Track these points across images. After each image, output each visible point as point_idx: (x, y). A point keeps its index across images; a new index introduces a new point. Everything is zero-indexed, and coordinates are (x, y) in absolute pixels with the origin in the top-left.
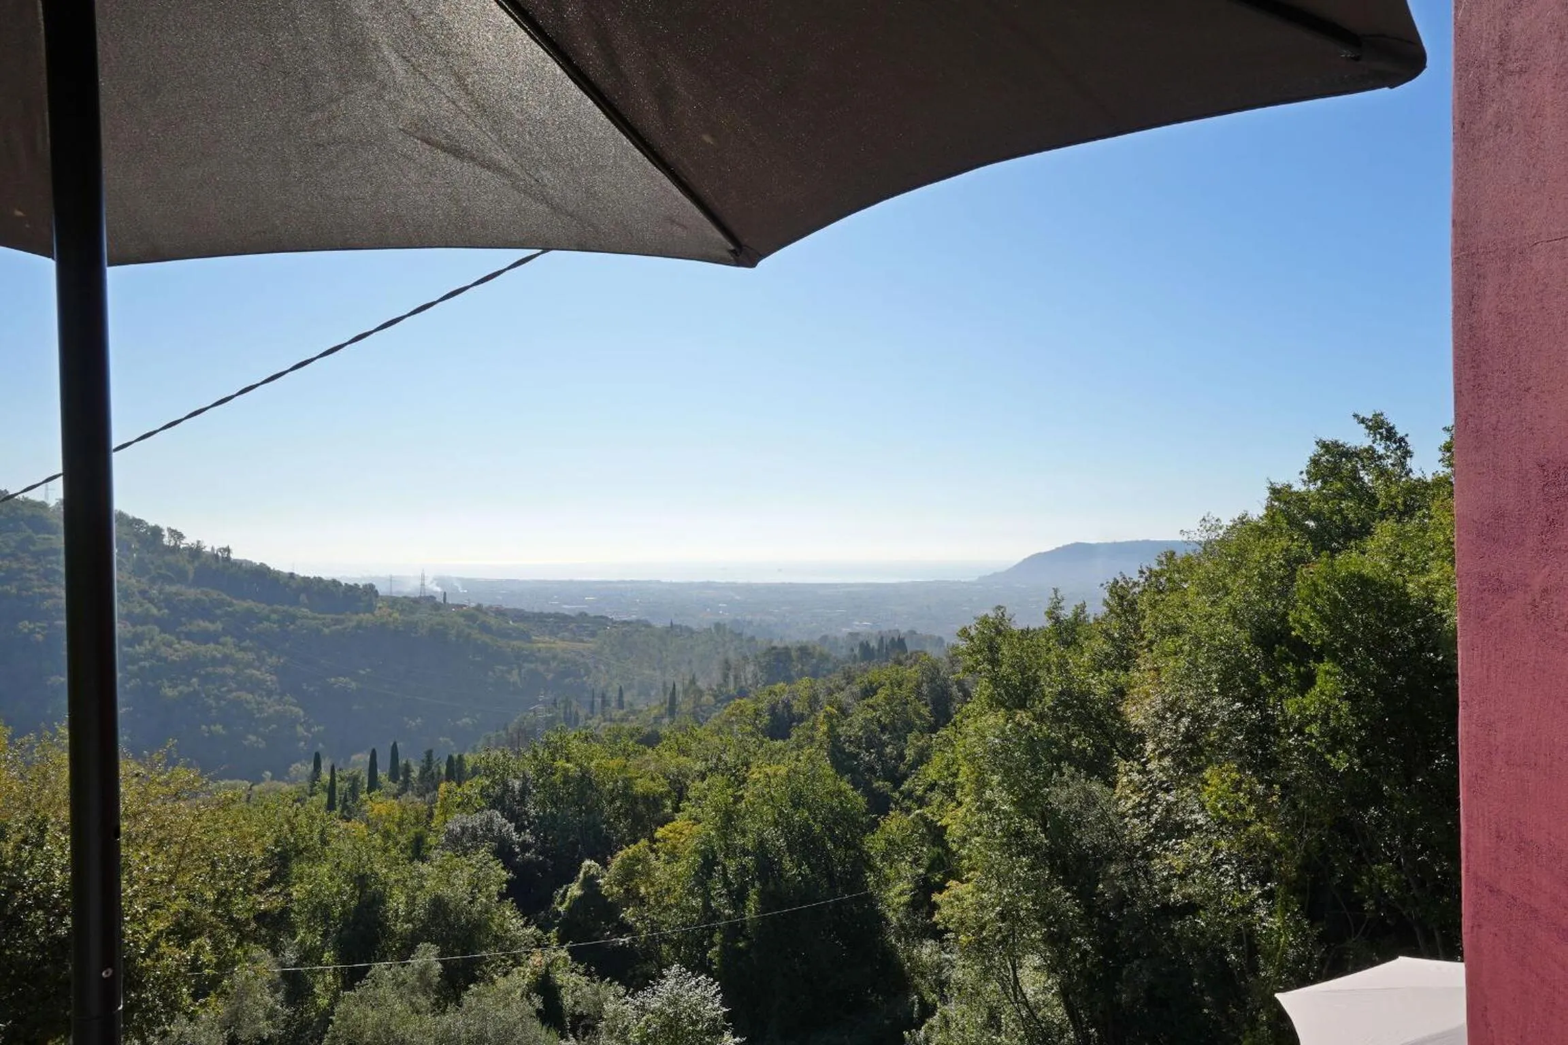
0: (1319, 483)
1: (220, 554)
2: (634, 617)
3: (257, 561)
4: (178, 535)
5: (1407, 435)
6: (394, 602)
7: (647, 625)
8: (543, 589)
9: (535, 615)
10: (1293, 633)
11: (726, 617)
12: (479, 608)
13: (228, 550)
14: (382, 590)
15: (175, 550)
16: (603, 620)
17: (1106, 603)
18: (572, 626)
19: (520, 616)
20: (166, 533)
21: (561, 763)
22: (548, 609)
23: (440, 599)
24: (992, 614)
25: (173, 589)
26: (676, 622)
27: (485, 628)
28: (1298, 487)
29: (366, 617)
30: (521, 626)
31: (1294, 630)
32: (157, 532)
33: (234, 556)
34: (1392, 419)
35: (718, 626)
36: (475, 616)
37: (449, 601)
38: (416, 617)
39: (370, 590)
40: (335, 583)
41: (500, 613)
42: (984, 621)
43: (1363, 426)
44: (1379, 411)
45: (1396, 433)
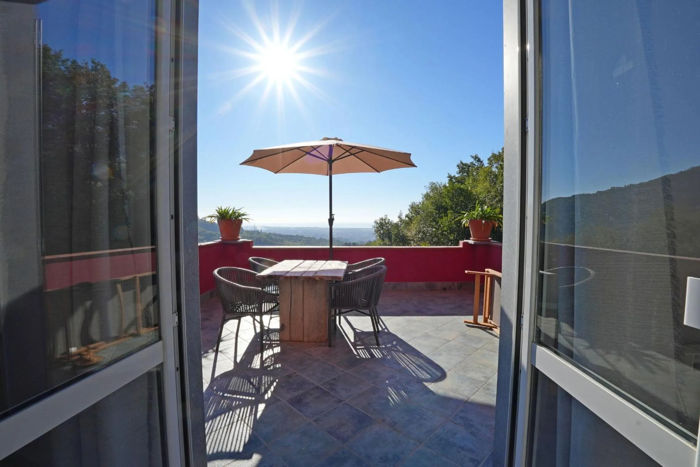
0: (461, 173)
1: (203, 219)
2: (311, 237)
5: (483, 160)
6: (247, 232)
8: (287, 229)
9: (285, 235)
12: (270, 233)
16: (302, 237)
17: (409, 210)
18: (295, 238)
19: (281, 236)
22: (289, 234)
23: (260, 231)
24: (384, 218)
26: (322, 238)
28: (457, 176)
30: (281, 238)
34: (479, 156)
36: (269, 235)
37: (262, 232)
38: (253, 235)
41: (275, 235)
42: (382, 219)
43: (472, 158)
44: (476, 154)
45: (480, 160)
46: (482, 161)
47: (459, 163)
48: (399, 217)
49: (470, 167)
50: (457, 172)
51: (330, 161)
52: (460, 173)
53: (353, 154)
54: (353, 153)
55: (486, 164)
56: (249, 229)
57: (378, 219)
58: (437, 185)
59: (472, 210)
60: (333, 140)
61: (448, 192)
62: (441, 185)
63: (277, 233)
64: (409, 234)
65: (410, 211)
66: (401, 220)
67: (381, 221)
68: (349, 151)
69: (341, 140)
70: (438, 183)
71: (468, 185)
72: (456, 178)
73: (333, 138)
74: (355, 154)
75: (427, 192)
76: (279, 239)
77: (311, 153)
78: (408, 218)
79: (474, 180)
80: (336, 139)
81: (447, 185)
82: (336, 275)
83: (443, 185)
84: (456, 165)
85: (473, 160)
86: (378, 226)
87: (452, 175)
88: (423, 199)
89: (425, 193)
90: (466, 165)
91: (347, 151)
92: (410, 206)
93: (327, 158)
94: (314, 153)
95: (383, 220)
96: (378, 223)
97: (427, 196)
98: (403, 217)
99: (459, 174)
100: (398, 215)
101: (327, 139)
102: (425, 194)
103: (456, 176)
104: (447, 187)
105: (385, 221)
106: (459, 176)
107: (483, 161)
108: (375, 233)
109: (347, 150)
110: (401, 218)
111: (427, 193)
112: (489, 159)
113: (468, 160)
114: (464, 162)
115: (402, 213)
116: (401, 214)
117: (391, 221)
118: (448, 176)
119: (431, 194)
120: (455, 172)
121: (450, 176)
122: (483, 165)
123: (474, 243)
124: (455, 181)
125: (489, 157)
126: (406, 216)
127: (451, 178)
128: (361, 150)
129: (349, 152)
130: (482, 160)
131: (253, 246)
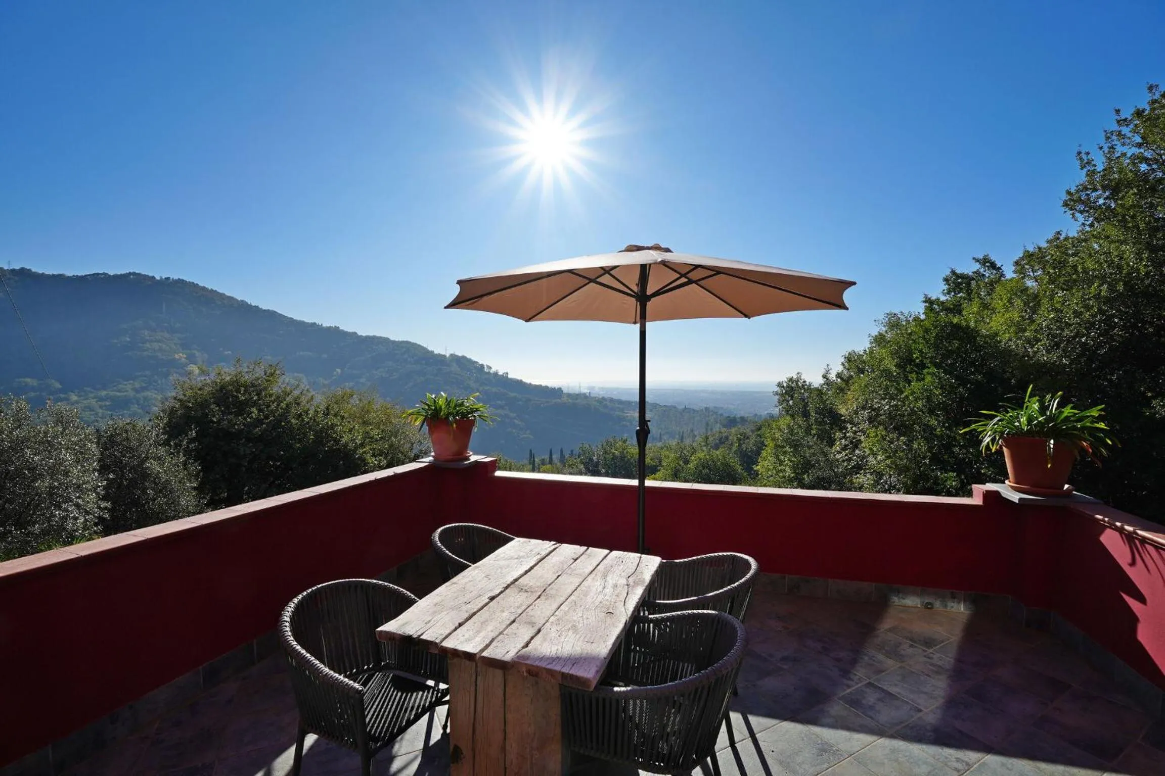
0: (953, 294)
3: (519, 379)
4: (490, 368)
5: (1002, 266)
6: (569, 395)
7: (675, 407)
10: (914, 356)
11: (711, 405)
12: (603, 398)
13: (507, 373)
14: (565, 391)
15: (489, 373)
17: (843, 364)
19: (620, 402)
20: (485, 367)
21: (613, 451)
23: (588, 394)
24: (795, 377)
25: (487, 388)
27: (606, 406)
28: (943, 298)
29: (559, 400)
31: (915, 354)
32: (482, 366)
33: (510, 376)
34: (993, 258)
35: (707, 409)
36: (602, 401)
38: (578, 401)
39: (560, 390)
40: (547, 387)
41: (612, 400)
42: (791, 380)
43: (978, 263)
44: (986, 254)
45: (996, 265)
46: (999, 268)
47: (948, 272)
48: (824, 377)
49: (973, 279)
50: (944, 290)
51: (643, 298)
52: (949, 293)
53: (696, 282)
54: (695, 279)
55: (1009, 273)
56: (571, 392)
57: (783, 378)
58: (902, 317)
59: (1009, 408)
60: (651, 251)
61: (927, 331)
62: (910, 316)
63: (615, 397)
64: (843, 411)
65: (845, 367)
66: (828, 383)
67: (790, 383)
68: (688, 275)
69: (668, 250)
70: (902, 314)
71: (970, 315)
72: (943, 303)
73: (650, 245)
74: (700, 280)
75: (881, 332)
76: (618, 408)
77: (598, 280)
78: (842, 379)
79: (985, 306)
80: (657, 248)
81: (923, 317)
82: (574, 671)
83: (913, 316)
84: (942, 278)
85: (980, 266)
86: (784, 391)
87: (934, 298)
88: (871, 343)
89: (875, 333)
90: (962, 276)
91: (682, 276)
92: (845, 358)
93: (636, 291)
94: (606, 279)
95: (793, 383)
96: (783, 387)
97: (879, 340)
98: (832, 376)
99: (948, 296)
100: (823, 372)
101: (635, 248)
102: (876, 336)
103: (941, 300)
104: (922, 321)
105: (797, 384)
106: (947, 300)
107: (1003, 268)
108: (778, 404)
109: (683, 273)
110: (827, 379)
111: (880, 334)
112: (1017, 263)
113: (969, 268)
114: (958, 271)
115: (831, 369)
116: (828, 372)
117: (808, 384)
118: (924, 299)
119: (889, 336)
120: (939, 291)
121: (930, 299)
122: (1002, 275)
123: (1020, 499)
124: (937, 310)
125: (1016, 258)
126: (836, 376)
127: (929, 301)
128: (714, 273)
129: (686, 278)
130: (999, 265)
131: (494, 471)
